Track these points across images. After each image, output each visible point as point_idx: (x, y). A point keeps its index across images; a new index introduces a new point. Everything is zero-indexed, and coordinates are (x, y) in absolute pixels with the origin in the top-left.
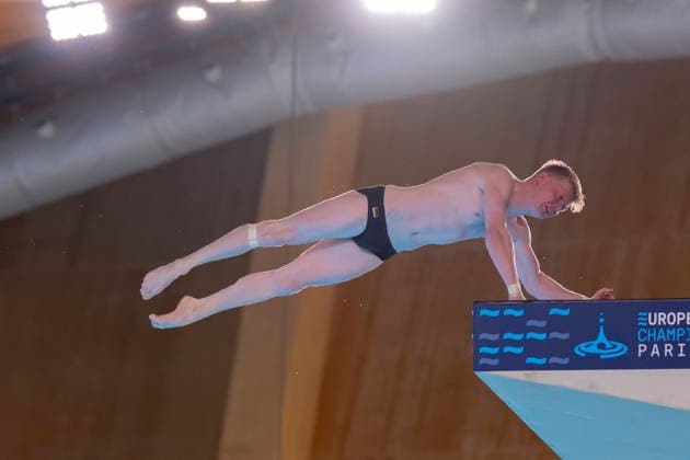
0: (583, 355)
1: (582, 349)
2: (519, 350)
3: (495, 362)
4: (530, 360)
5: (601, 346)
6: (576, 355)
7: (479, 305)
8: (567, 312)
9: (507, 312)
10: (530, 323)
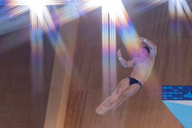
1: (185, 96)
2: (172, 96)
3: (167, 98)
4: (174, 98)
5: (189, 95)
6: (184, 97)
7: (163, 86)
8: (182, 88)
9: (169, 88)
10: (174, 90)
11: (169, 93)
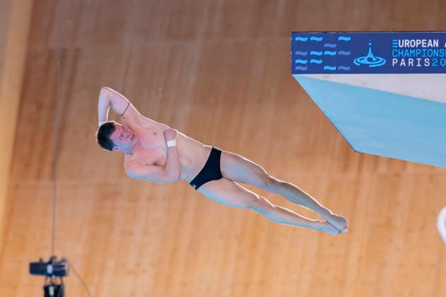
0: (359, 65)
1: (358, 61)
2: (320, 62)
3: (305, 69)
4: (326, 68)
5: (370, 60)
6: (354, 65)
7: (295, 34)
8: (349, 39)
9: (313, 38)
10: (326, 45)
11: (313, 53)
